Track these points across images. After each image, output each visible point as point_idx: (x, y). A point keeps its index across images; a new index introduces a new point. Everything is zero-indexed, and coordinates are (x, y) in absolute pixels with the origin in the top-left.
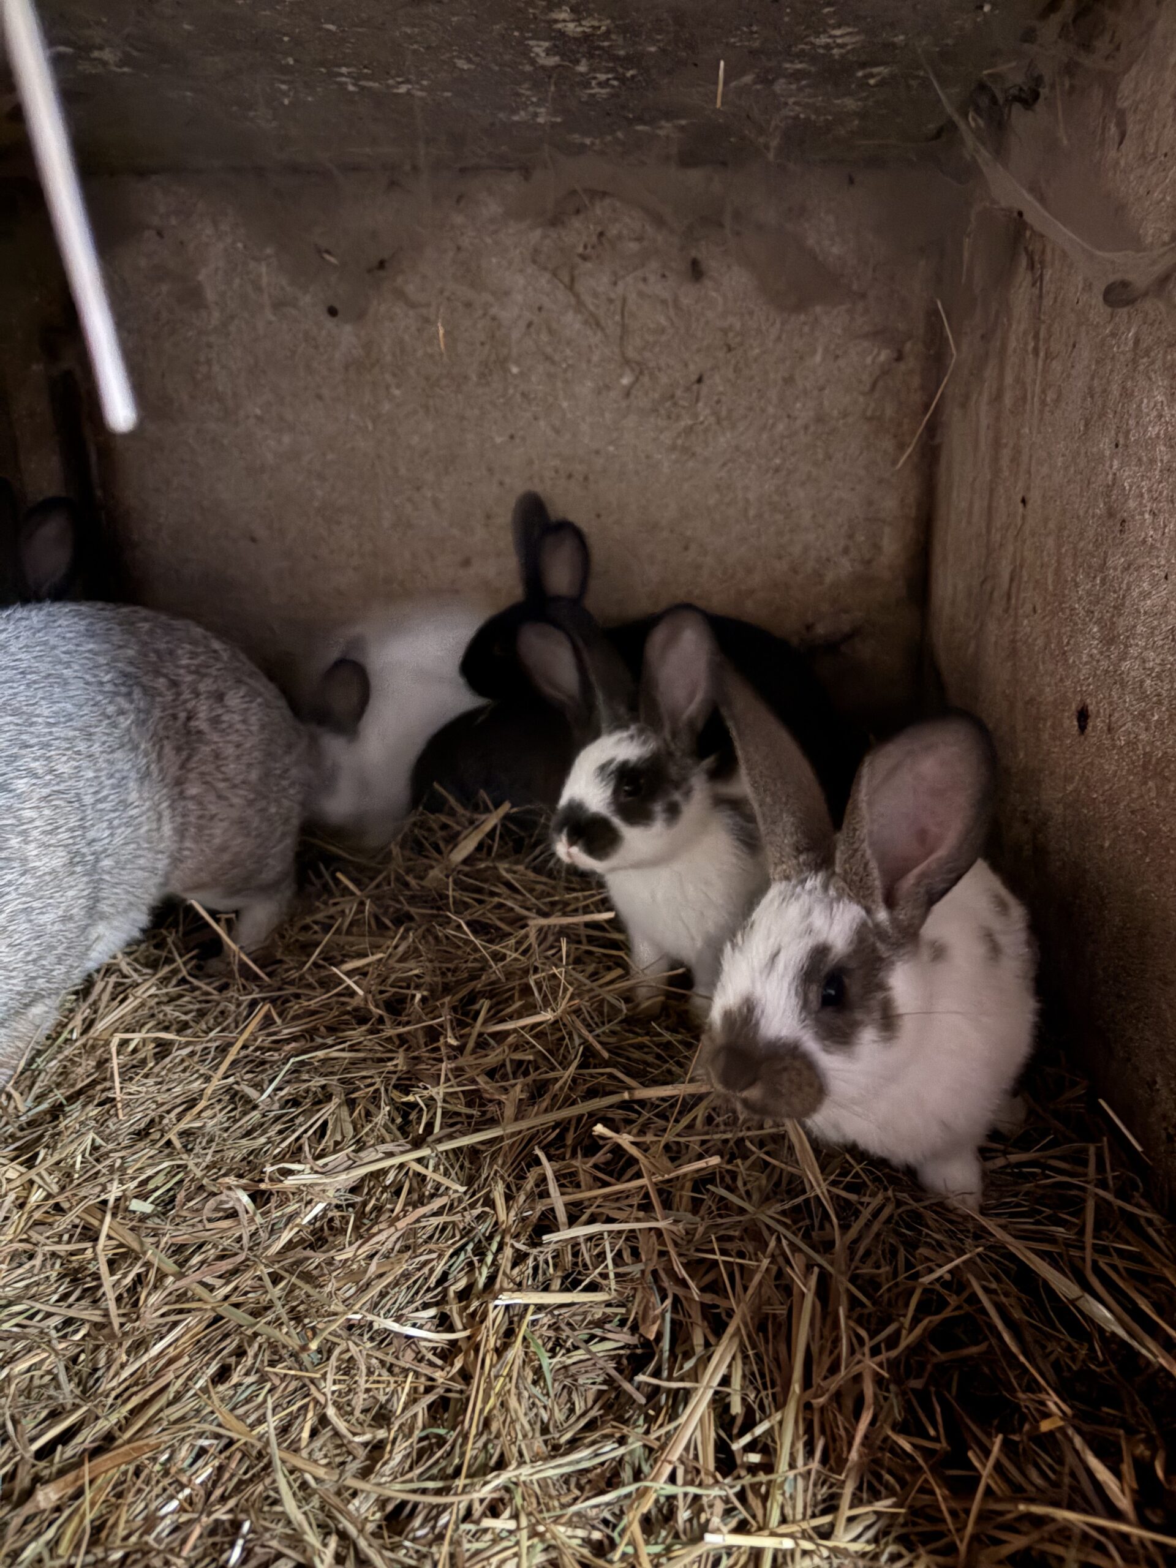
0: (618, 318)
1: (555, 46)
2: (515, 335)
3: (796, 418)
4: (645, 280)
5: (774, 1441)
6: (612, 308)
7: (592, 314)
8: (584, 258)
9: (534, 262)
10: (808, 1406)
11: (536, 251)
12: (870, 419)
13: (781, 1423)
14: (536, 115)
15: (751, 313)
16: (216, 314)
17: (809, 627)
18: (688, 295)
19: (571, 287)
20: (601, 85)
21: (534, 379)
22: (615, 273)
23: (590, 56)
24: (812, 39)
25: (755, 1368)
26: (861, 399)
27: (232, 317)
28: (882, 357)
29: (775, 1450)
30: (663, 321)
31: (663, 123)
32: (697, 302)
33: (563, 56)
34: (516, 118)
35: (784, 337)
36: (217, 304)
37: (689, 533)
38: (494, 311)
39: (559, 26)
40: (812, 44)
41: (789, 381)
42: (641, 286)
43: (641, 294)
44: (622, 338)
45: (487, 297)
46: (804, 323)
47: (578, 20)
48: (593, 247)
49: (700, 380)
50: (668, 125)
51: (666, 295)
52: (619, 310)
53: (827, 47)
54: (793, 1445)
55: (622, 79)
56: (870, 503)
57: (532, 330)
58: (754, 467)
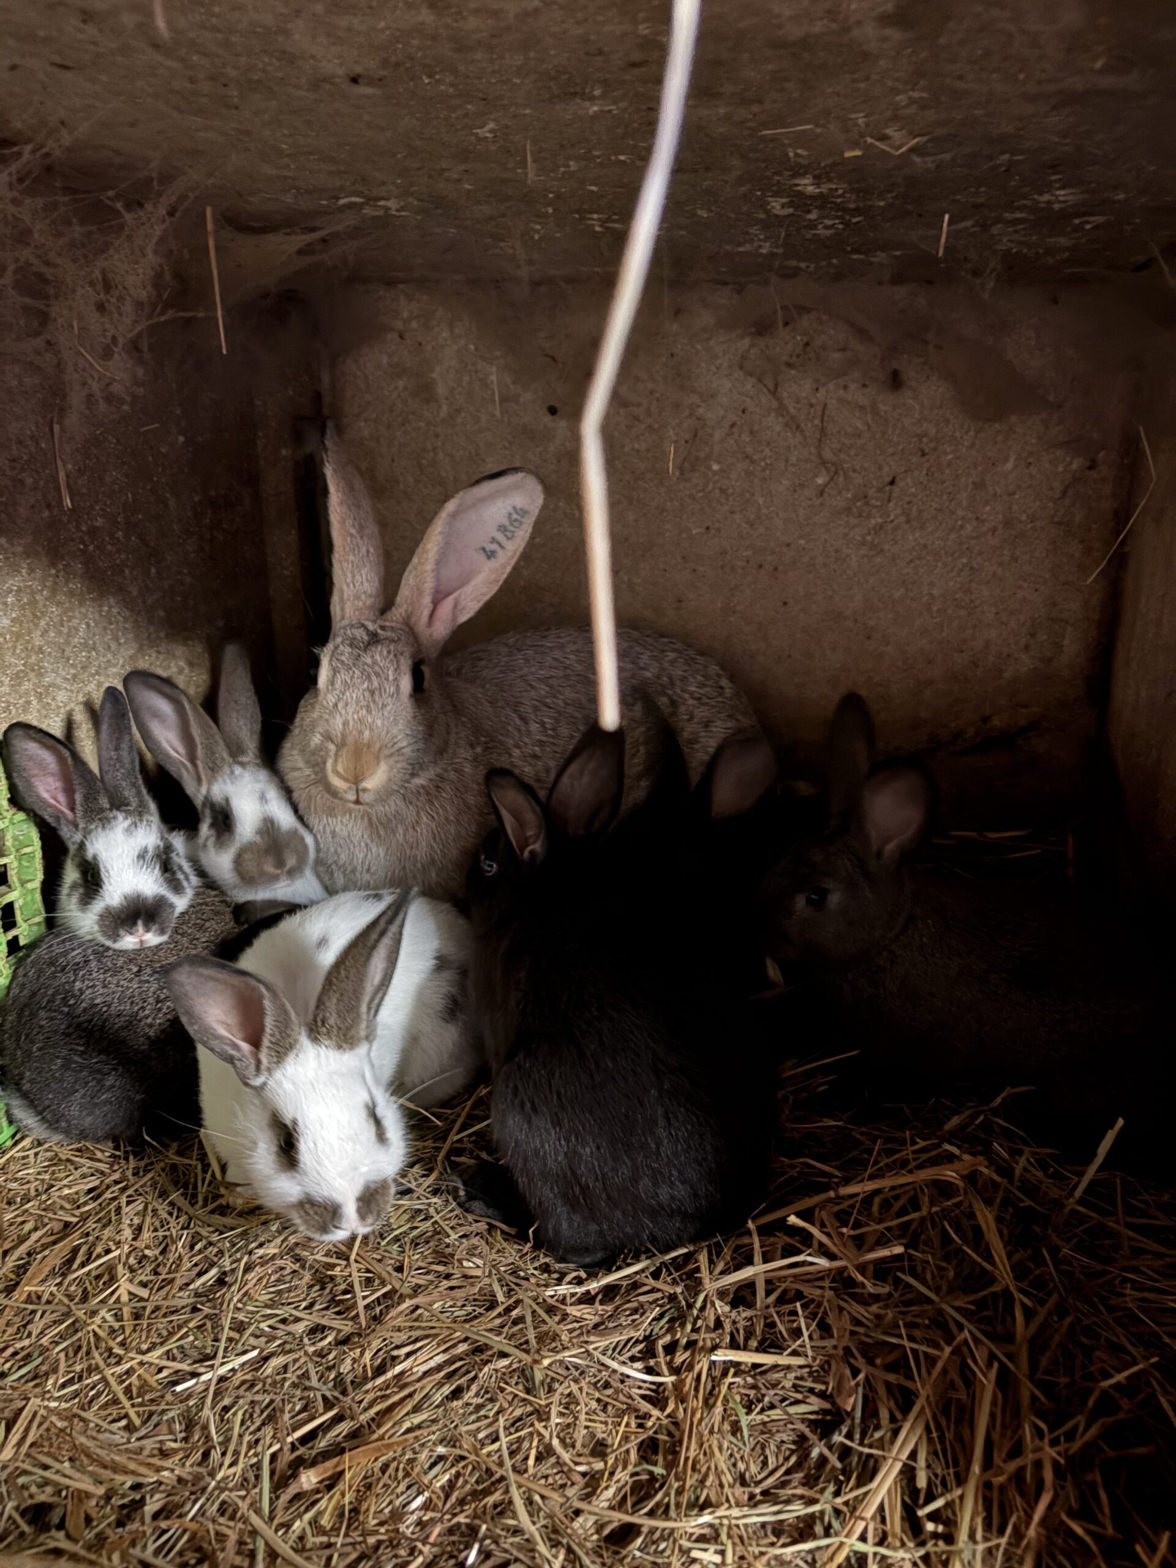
0: (817, 422)
1: (791, 201)
2: (717, 435)
3: (984, 521)
4: (845, 387)
5: (954, 1514)
6: (812, 411)
7: (792, 418)
8: (789, 365)
9: (741, 368)
10: (988, 1485)
11: (744, 357)
12: (1060, 523)
13: (961, 1497)
14: (760, 247)
15: (947, 421)
16: (445, 408)
17: (986, 720)
18: (886, 403)
19: (774, 392)
20: (826, 227)
21: (733, 476)
22: (817, 380)
23: (822, 207)
24: (1036, 196)
25: (939, 1447)
26: (1051, 505)
27: (458, 411)
28: (1075, 466)
29: (956, 1523)
30: (860, 425)
31: (878, 253)
32: (894, 409)
33: (796, 208)
34: (741, 249)
35: (977, 442)
36: (447, 399)
37: (871, 623)
38: (701, 411)
39: (799, 188)
40: (1034, 199)
41: (979, 485)
42: (842, 392)
43: (841, 401)
44: (820, 440)
45: (694, 399)
46: (999, 431)
47: (818, 185)
48: (798, 356)
49: (892, 483)
50: (883, 255)
51: (863, 401)
52: (819, 413)
53: (1048, 202)
54: (972, 1519)
55: (847, 224)
56: (1054, 604)
57: (735, 430)
58: (940, 564)
